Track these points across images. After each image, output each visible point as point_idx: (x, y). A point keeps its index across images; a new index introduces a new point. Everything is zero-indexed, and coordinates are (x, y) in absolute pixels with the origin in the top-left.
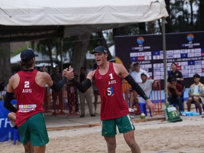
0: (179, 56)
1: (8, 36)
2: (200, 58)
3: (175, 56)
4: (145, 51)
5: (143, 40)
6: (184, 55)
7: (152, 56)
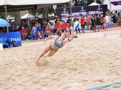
0: (79, 15)
1: (17, 9)
2: (86, 15)
3: (77, 15)
4: (66, 13)
5: (66, 9)
7: (69, 15)
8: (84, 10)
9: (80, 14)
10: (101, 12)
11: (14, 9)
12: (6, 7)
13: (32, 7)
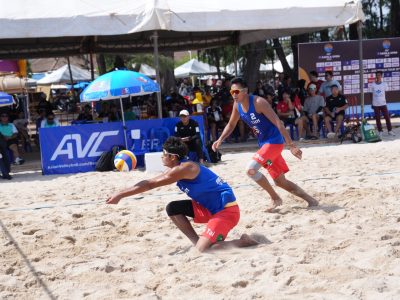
0: (374, 66)
2: (398, 69)
3: (369, 67)
4: (334, 60)
5: (331, 48)
6: (380, 65)
7: (342, 66)
8: (392, 53)
9: (377, 65)
11: (167, 44)
12: (156, 37)
13: (223, 39)
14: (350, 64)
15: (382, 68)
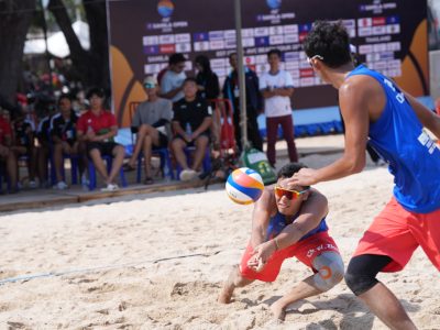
2: (296, 47)
3: (244, 44)
4: (176, 31)
5: (171, 7)
6: (263, 41)
7: (192, 43)
8: (285, 16)
9: (257, 39)
10: (387, 23)
14: (207, 39)
15: (267, 44)
